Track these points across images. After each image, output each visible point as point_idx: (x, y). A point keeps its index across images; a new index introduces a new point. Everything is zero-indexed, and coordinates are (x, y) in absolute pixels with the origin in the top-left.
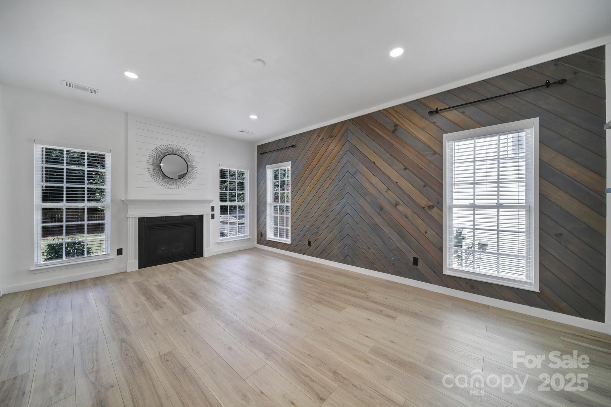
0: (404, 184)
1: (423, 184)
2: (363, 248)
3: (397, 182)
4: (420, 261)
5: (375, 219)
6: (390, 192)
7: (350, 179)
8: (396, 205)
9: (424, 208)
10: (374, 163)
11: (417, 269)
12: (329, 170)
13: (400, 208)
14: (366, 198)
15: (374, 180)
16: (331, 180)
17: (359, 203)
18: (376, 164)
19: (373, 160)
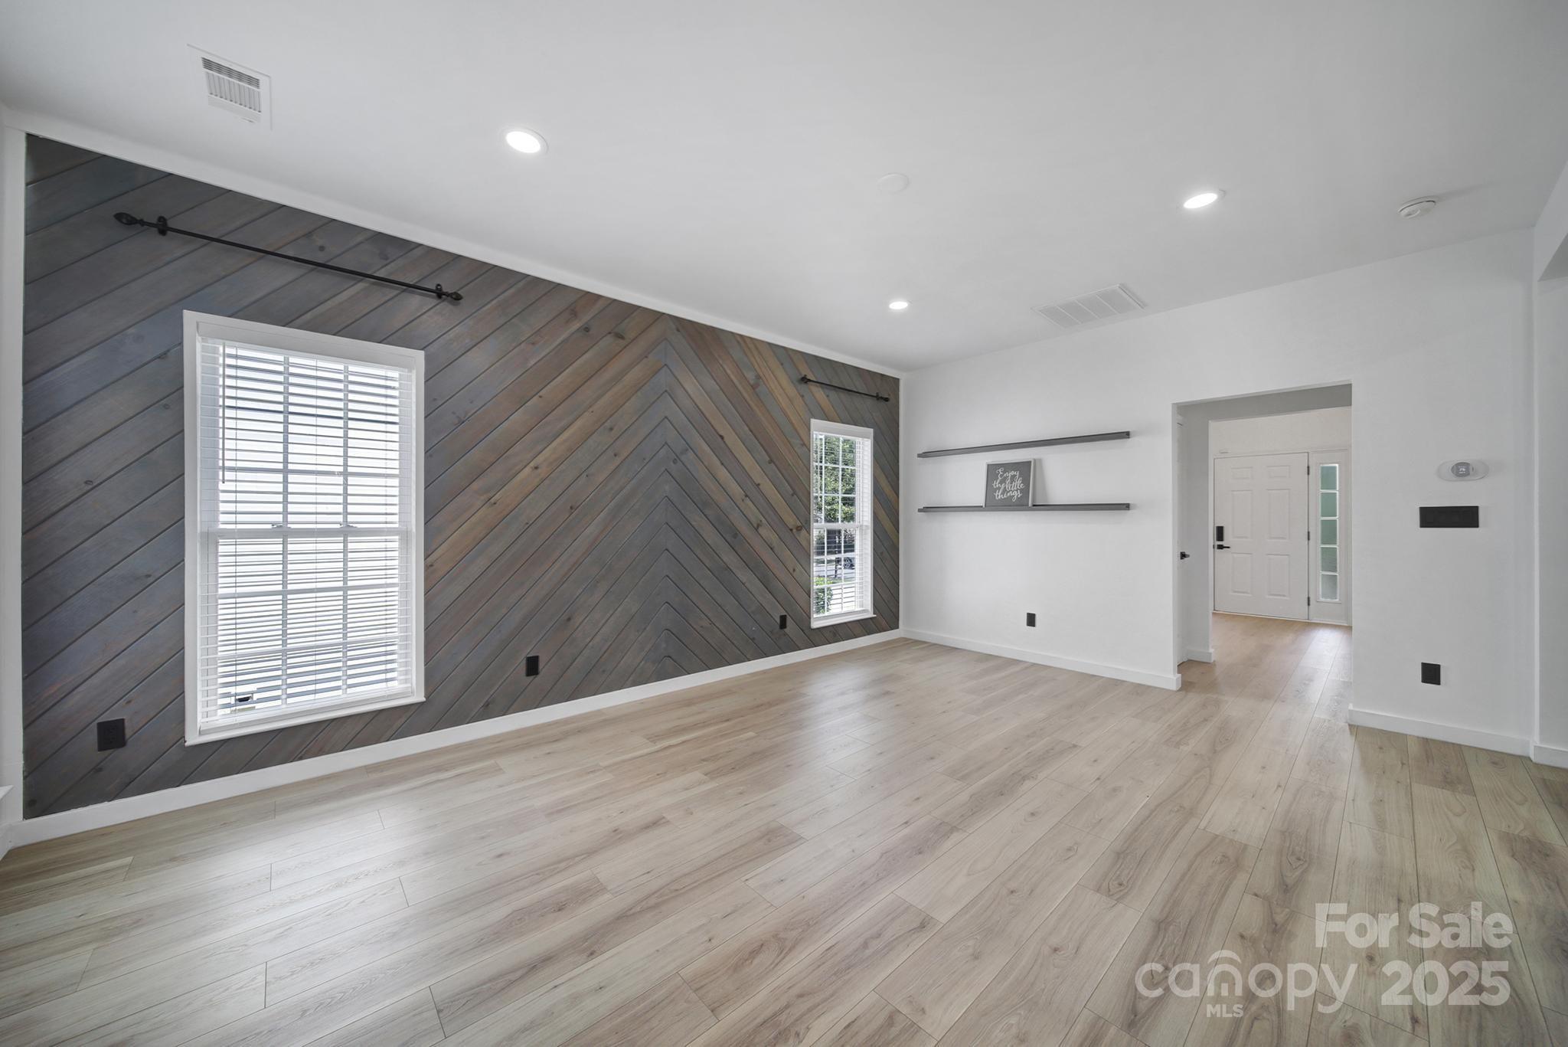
0: (767, 487)
1: (791, 492)
2: (702, 627)
3: (759, 484)
4: (789, 621)
5: (725, 559)
6: (748, 501)
7: (672, 463)
8: (758, 526)
9: (791, 530)
10: (722, 437)
11: (785, 634)
12: (611, 429)
13: (763, 531)
14: (707, 512)
15: (723, 474)
16: (618, 460)
17: (693, 523)
18: (725, 439)
19: (721, 433)
